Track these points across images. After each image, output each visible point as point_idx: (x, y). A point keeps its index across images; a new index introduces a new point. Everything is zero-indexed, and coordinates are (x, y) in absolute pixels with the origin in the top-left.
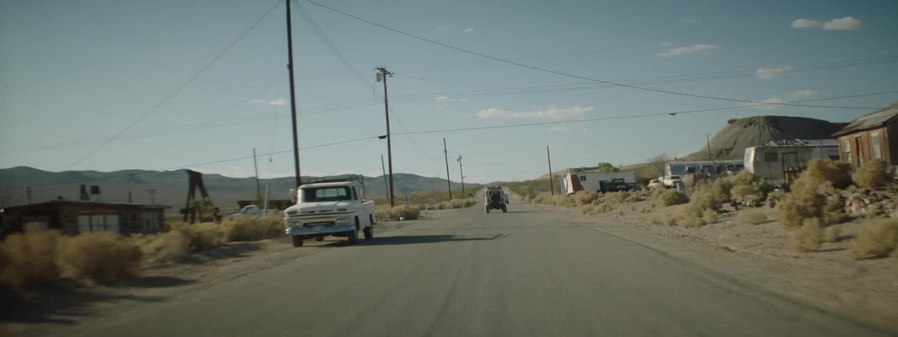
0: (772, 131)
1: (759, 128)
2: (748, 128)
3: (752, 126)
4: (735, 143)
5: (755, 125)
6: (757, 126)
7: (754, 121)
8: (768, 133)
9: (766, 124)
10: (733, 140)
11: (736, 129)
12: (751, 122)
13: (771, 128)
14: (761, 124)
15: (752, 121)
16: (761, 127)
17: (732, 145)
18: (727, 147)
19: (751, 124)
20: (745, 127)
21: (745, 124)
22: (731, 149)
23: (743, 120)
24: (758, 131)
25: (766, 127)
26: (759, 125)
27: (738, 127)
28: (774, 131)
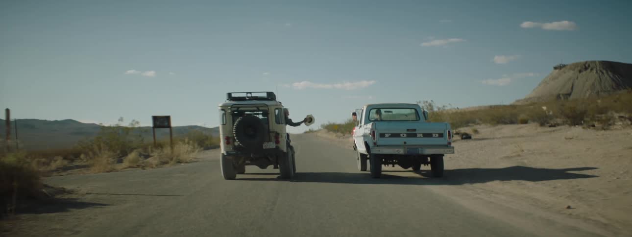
0: (611, 76)
1: (597, 72)
2: (584, 73)
3: (589, 70)
4: (572, 88)
5: (592, 69)
6: (594, 71)
7: (589, 66)
8: (608, 78)
9: (604, 69)
10: (569, 85)
11: (570, 74)
12: (585, 67)
13: (610, 73)
14: (598, 68)
15: (587, 65)
16: (598, 72)
17: (570, 90)
18: (564, 91)
19: (586, 69)
20: (580, 71)
21: (579, 68)
22: (569, 95)
23: (576, 65)
24: (597, 76)
25: (604, 72)
26: (596, 69)
27: (572, 72)
28: (613, 76)
